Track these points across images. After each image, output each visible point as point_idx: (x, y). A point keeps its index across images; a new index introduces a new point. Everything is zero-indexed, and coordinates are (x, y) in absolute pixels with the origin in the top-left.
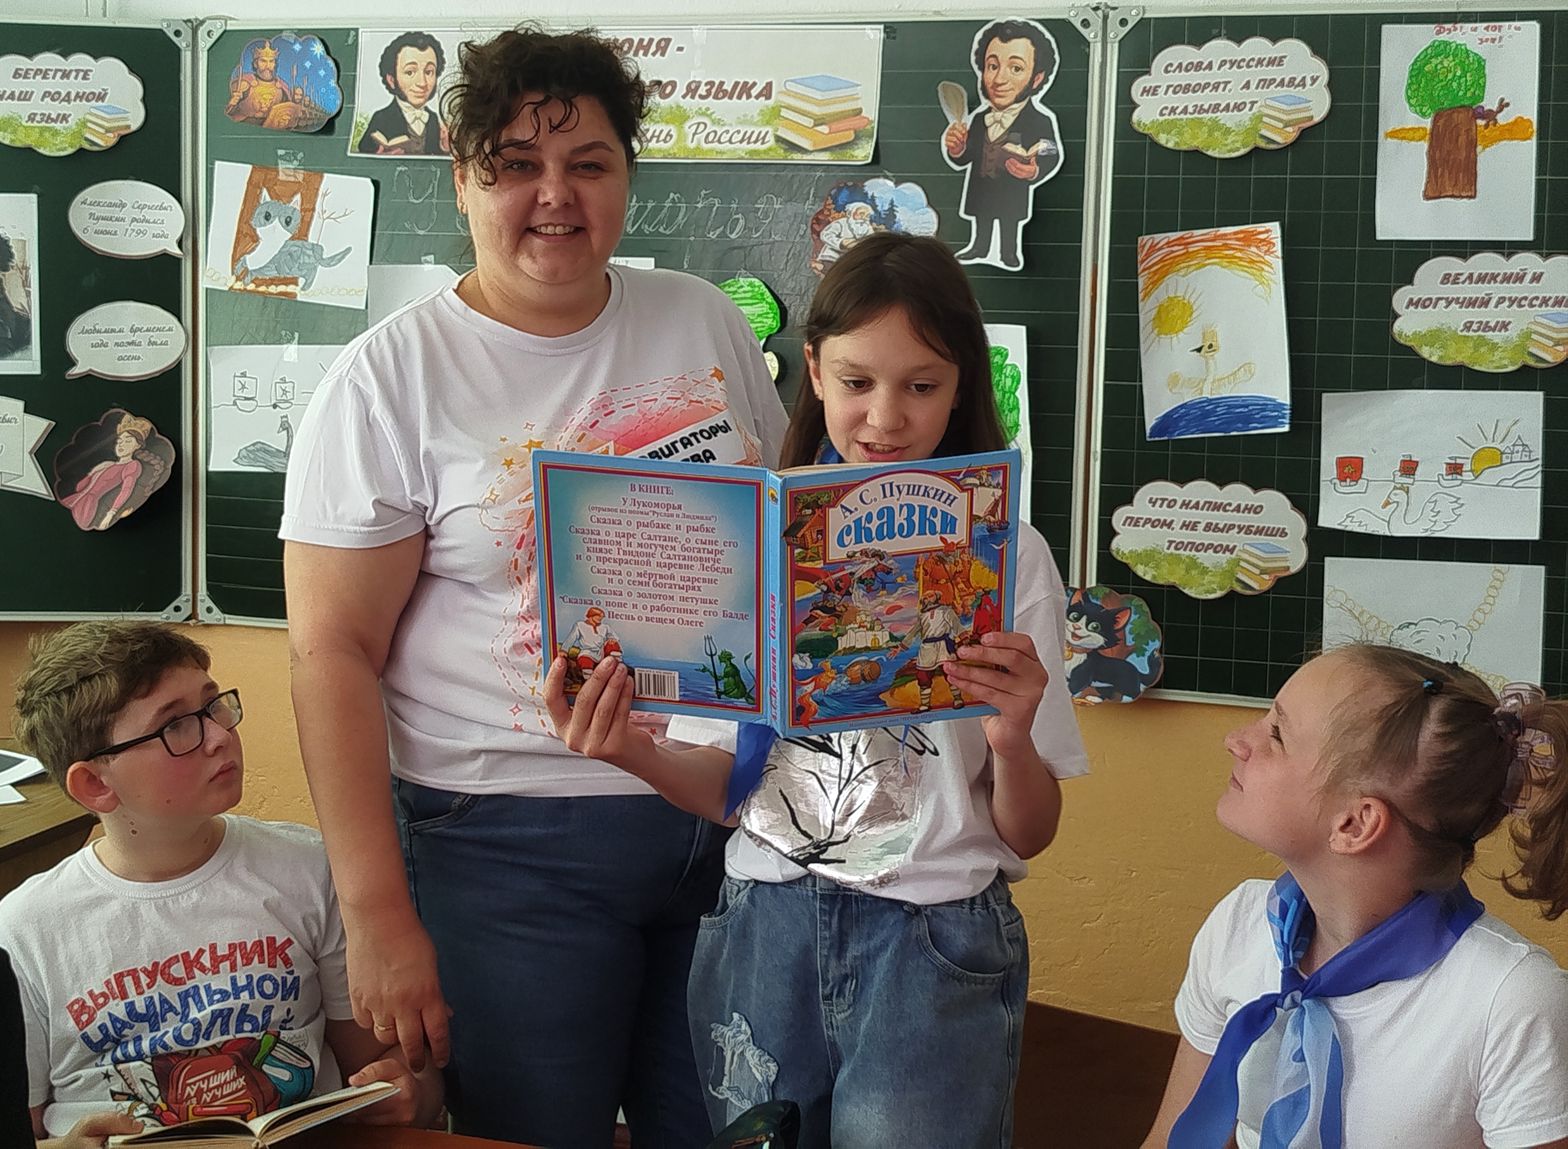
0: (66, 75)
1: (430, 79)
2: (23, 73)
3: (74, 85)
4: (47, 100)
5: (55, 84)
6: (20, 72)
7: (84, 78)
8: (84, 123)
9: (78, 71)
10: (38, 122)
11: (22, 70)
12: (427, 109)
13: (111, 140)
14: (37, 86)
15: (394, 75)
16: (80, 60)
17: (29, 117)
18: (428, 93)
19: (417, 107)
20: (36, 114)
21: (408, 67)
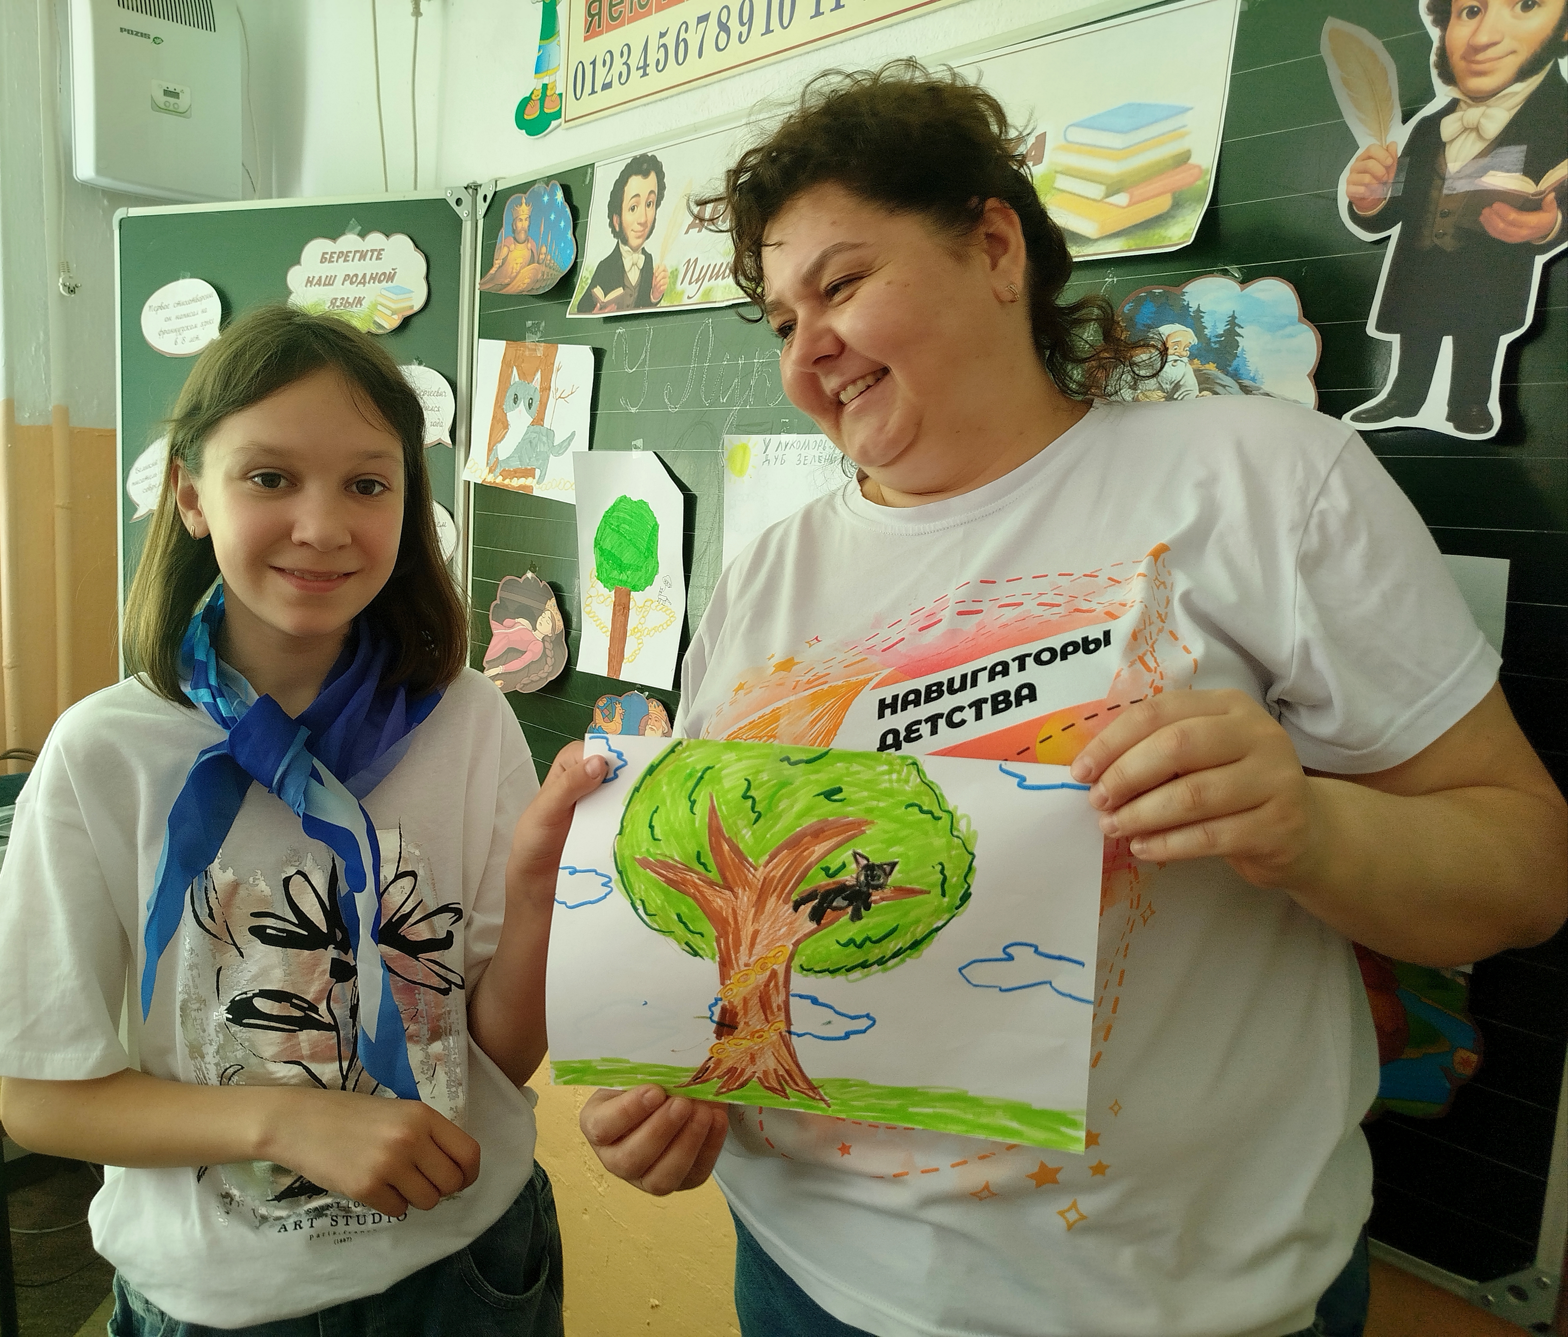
1: (651, 211)
4: (347, 283)
5: (353, 267)
6: (326, 256)
7: (378, 258)
8: (375, 306)
9: (373, 251)
10: (337, 306)
11: (328, 253)
12: (644, 252)
13: (397, 320)
14: (340, 269)
15: (620, 215)
16: (376, 239)
17: (331, 302)
18: (647, 230)
20: (336, 299)
21: (634, 199)
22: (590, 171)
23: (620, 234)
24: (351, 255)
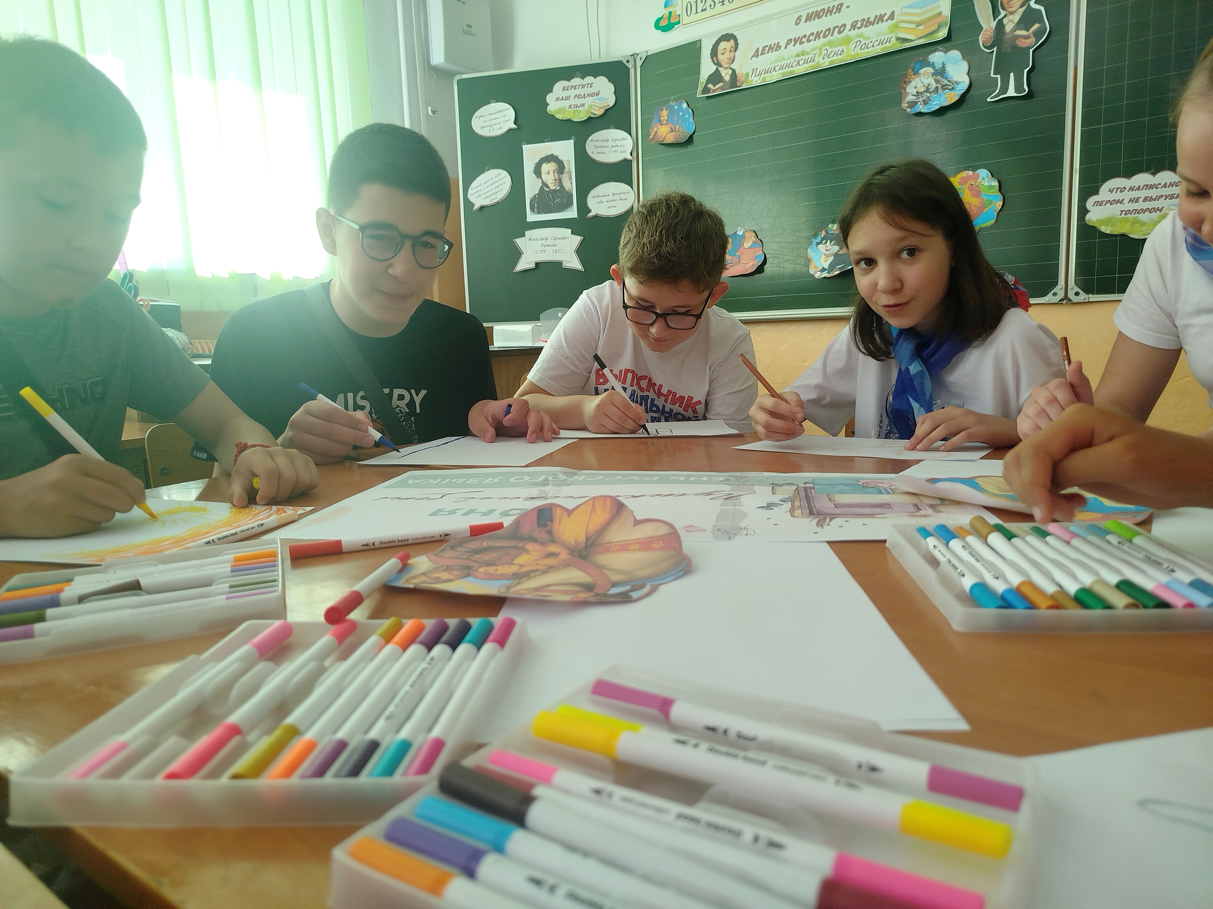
0: (583, 86)
1: (732, 54)
2: (566, 88)
3: (587, 91)
4: (576, 98)
5: (579, 91)
6: (565, 88)
7: (590, 87)
8: (591, 106)
9: (588, 84)
10: (573, 108)
11: (565, 87)
12: (731, 68)
13: (602, 111)
14: (572, 93)
15: (717, 56)
16: (589, 79)
17: (569, 107)
18: (731, 61)
19: (726, 68)
20: (572, 105)
21: (723, 51)
22: (699, 42)
23: (718, 64)
24: (577, 87)
